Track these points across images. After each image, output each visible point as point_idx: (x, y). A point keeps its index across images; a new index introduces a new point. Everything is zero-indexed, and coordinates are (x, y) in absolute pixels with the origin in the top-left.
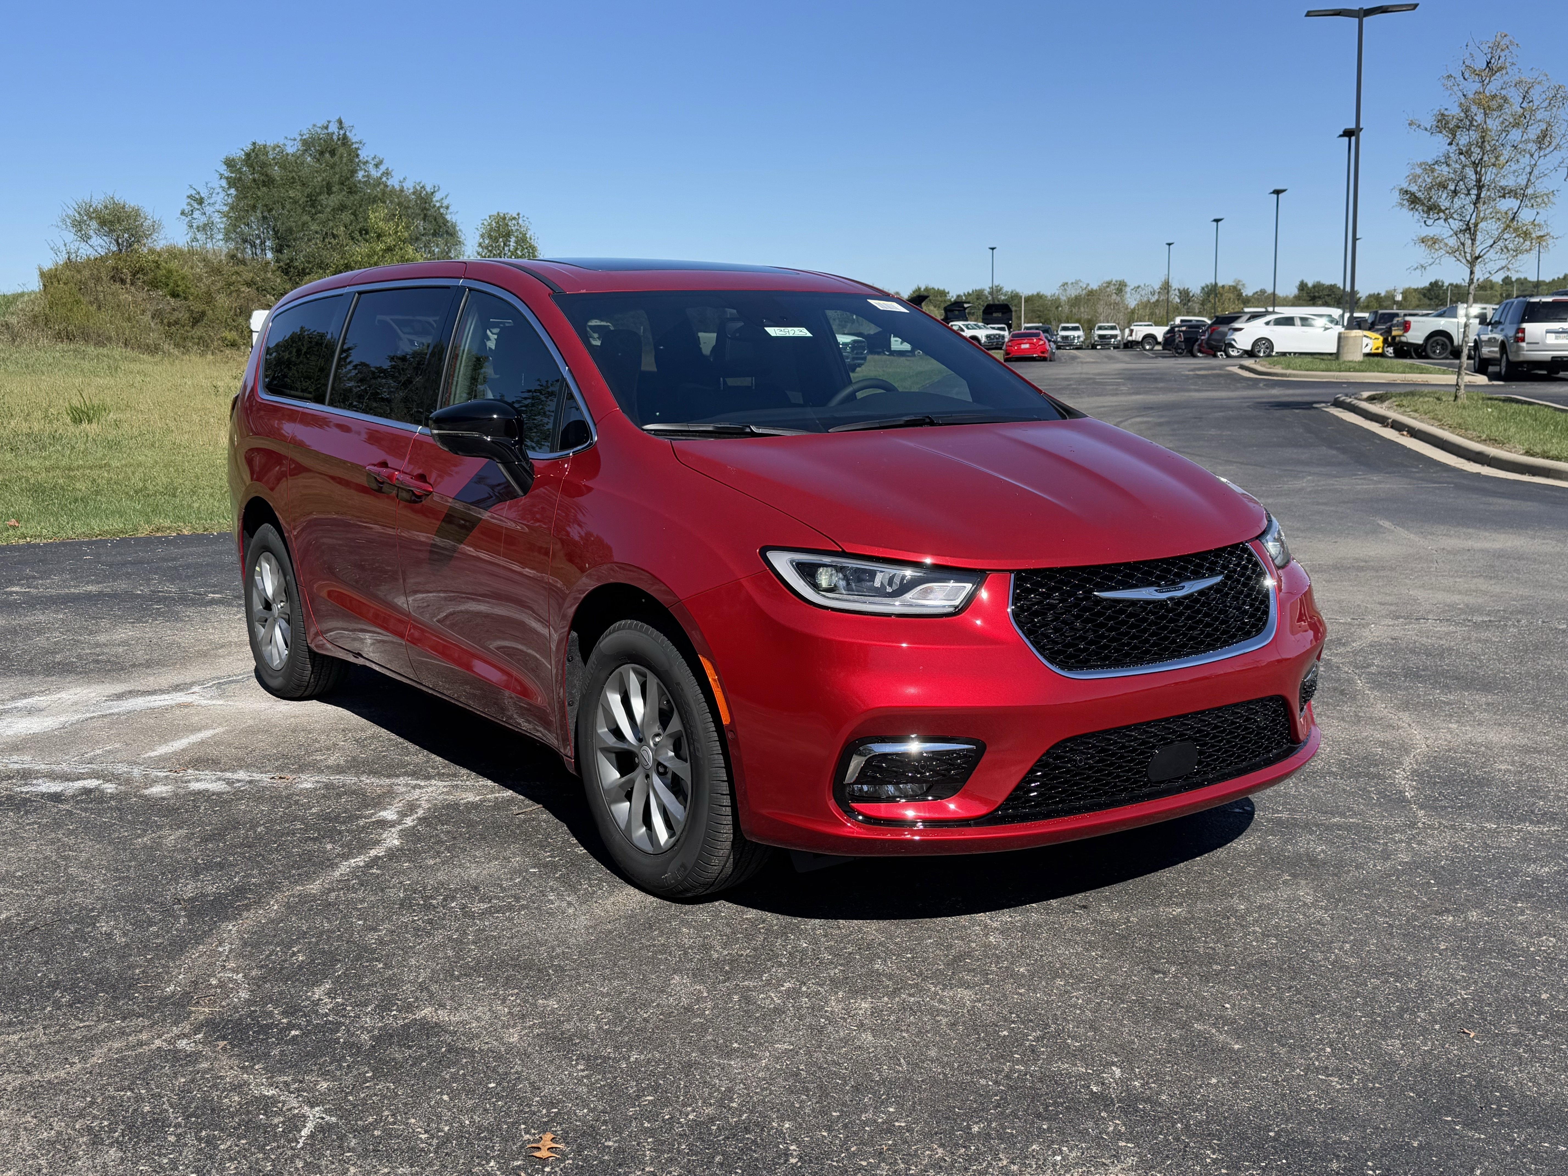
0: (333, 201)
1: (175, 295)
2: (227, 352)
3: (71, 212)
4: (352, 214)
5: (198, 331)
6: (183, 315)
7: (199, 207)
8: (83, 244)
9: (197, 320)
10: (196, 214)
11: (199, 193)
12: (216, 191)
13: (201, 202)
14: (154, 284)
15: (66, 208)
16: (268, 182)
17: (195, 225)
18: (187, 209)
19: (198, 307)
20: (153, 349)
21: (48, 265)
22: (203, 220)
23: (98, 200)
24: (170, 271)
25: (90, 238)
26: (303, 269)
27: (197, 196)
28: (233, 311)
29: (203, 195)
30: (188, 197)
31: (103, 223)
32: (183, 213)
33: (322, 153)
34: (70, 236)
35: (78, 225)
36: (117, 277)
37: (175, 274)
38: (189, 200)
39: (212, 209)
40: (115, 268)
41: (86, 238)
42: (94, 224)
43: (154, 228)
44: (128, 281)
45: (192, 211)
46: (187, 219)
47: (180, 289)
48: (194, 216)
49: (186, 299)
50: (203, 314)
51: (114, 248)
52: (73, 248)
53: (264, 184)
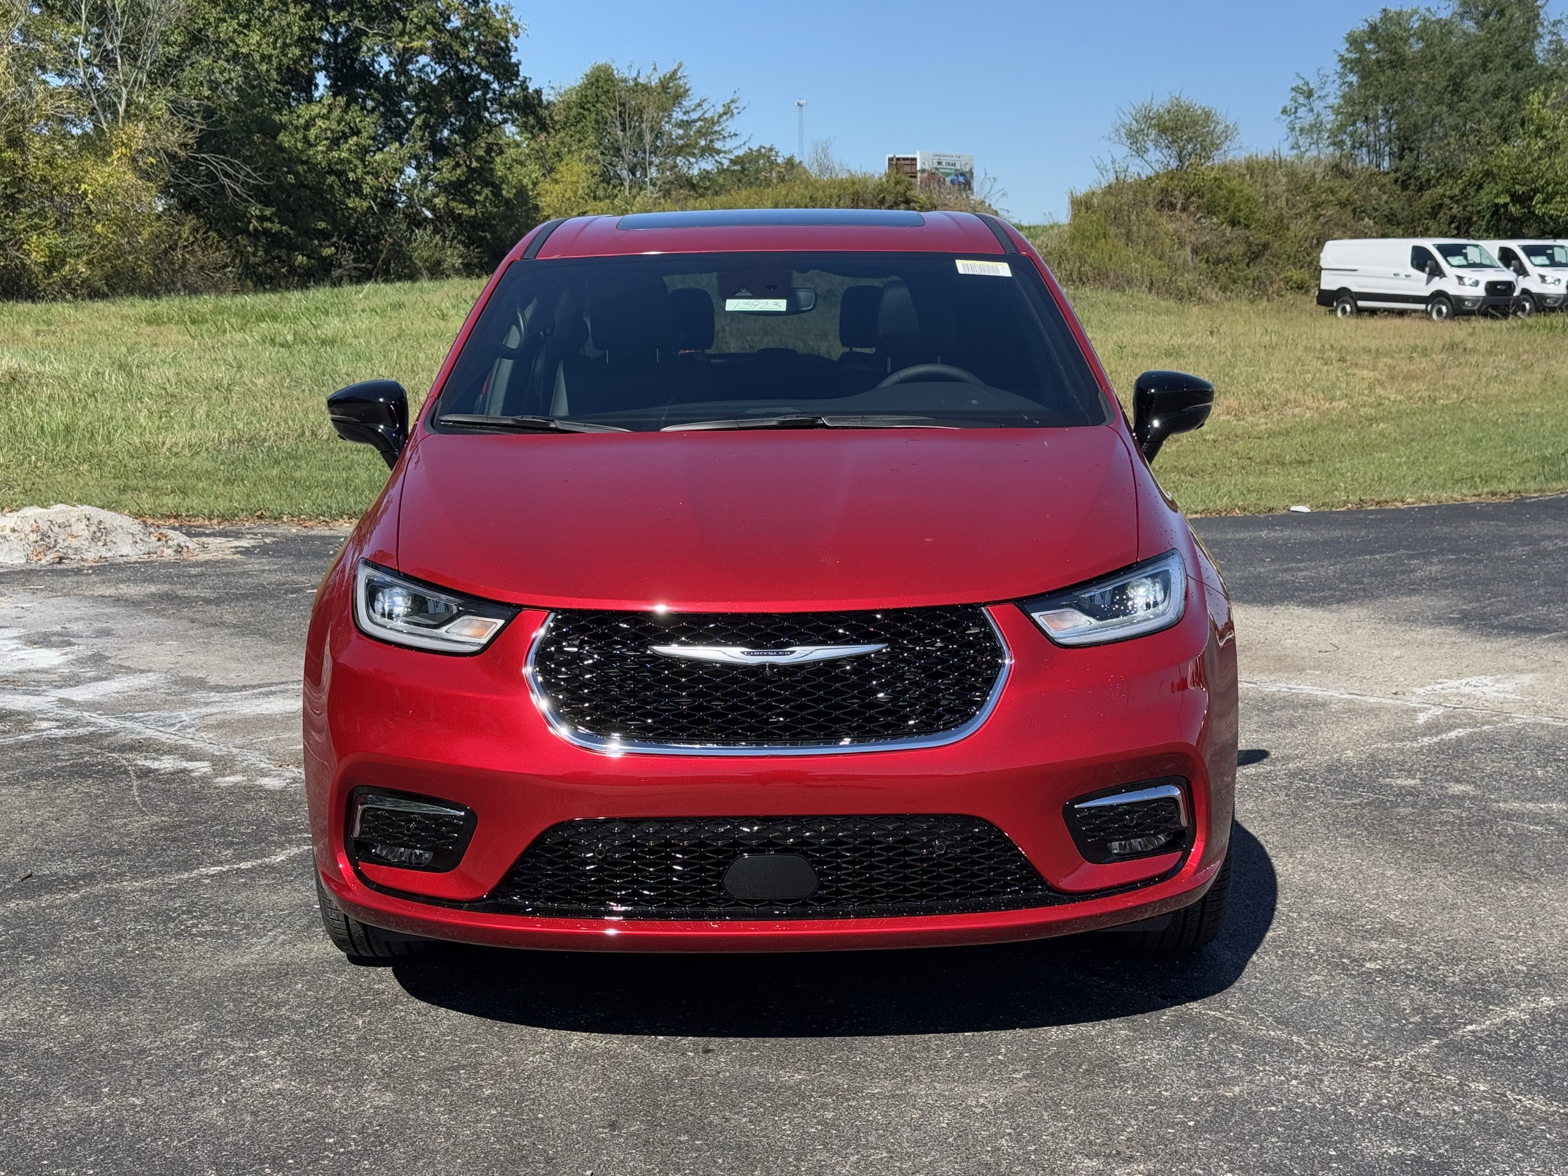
0: (1484, 82)
1: (1234, 223)
2: (1290, 297)
3: (1128, 120)
4: (1512, 98)
5: (1255, 271)
6: (1237, 249)
7: (1306, 102)
8: (1138, 160)
9: (1254, 255)
10: (1302, 112)
11: (1307, 84)
12: (1331, 79)
13: (1309, 94)
14: (1210, 210)
15: (1122, 116)
16: (1398, 62)
17: (1297, 127)
18: (1290, 105)
19: (1259, 237)
20: (1183, 296)
21: (1081, 190)
22: (1310, 119)
23: (1161, 102)
24: (1232, 192)
25: (1147, 150)
26: (1428, 181)
27: (1305, 88)
28: (1309, 241)
29: (1311, 86)
30: (1293, 89)
31: (1163, 130)
32: (1284, 112)
33: (1486, 16)
34: (1122, 151)
35: (1134, 137)
36: (1165, 204)
37: (1237, 194)
38: (1294, 94)
39: (1322, 104)
40: (1164, 191)
41: (1141, 152)
42: (1153, 133)
43: (1227, 134)
44: (1179, 206)
45: (1296, 108)
46: (1289, 119)
47: (1241, 214)
48: (1298, 115)
49: (1247, 226)
50: (1266, 246)
51: (1174, 164)
52: (1121, 164)
53: (1393, 65)
